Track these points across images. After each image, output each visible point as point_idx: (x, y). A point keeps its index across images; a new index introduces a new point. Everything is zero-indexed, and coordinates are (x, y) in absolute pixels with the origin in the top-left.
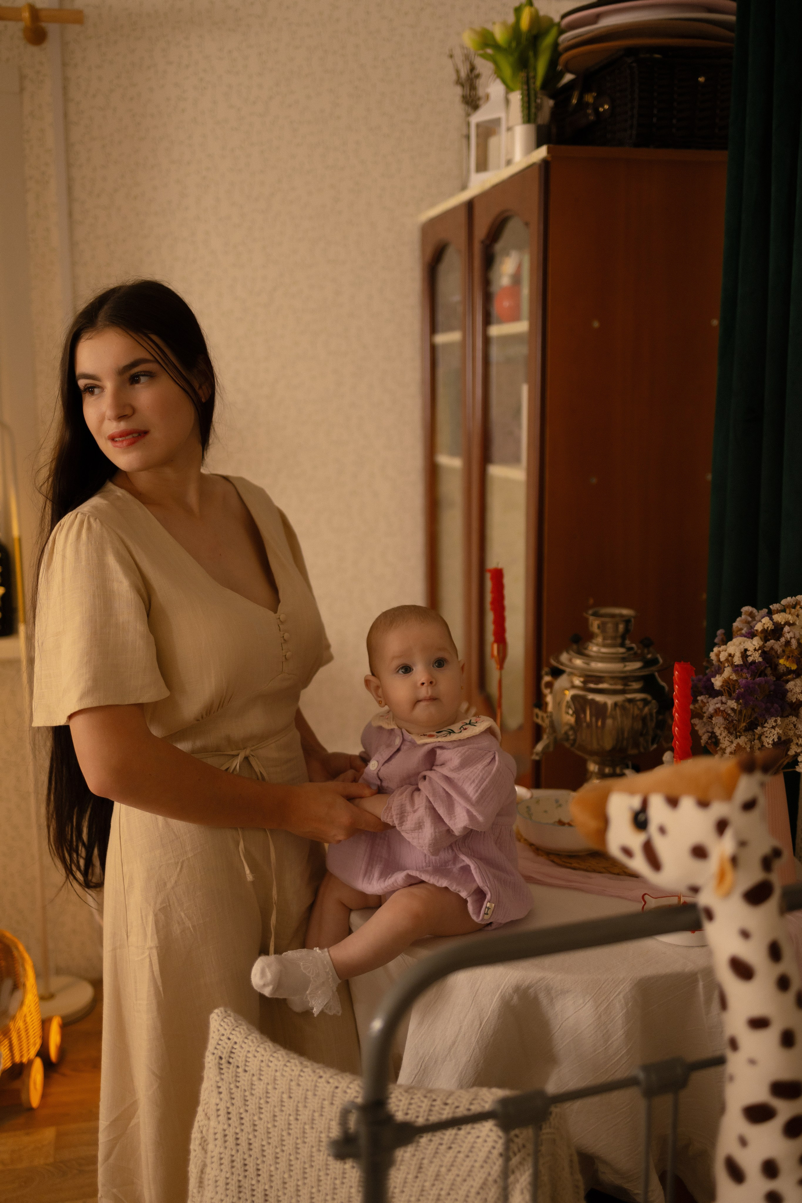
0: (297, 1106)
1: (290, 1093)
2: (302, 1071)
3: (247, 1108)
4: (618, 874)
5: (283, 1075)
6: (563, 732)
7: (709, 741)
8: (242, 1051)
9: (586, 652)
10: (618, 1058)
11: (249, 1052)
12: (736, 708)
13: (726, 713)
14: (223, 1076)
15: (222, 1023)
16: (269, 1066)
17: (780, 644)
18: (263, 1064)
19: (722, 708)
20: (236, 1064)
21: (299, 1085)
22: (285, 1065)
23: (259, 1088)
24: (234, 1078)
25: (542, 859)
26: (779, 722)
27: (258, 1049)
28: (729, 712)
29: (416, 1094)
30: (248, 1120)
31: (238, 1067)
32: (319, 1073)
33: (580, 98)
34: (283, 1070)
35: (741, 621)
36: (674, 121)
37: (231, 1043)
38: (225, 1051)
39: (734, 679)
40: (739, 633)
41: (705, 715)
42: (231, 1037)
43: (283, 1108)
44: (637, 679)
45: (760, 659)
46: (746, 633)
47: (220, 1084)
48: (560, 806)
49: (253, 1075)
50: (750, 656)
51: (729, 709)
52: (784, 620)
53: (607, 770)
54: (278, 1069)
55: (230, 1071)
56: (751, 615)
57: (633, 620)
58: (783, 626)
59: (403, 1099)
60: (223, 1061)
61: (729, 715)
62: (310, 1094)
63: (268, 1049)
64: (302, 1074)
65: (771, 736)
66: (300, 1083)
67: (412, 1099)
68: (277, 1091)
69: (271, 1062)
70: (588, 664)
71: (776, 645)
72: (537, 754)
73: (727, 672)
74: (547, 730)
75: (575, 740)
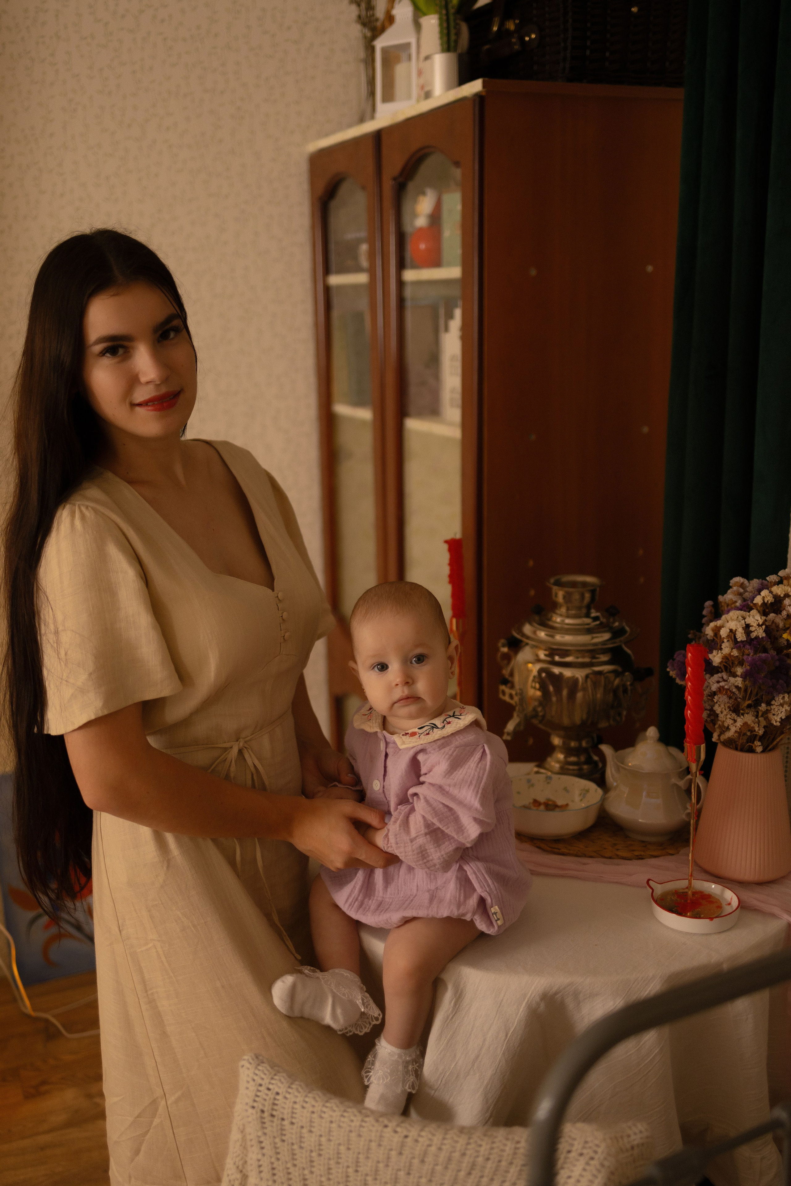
0: (358, 1158)
1: (348, 1144)
2: (363, 1121)
3: (295, 1162)
4: (610, 858)
5: (339, 1126)
6: (530, 708)
7: (709, 719)
8: (287, 1102)
9: (550, 623)
10: (651, 1057)
11: (295, 1103)
12: (740, 685)
13: (730, 691)
14: (265, 1131)
15: (257, 1072)
16: (321, 1117)
17: (782, 618)
18: (315, 1116)
19: (726, 687)
20: (281, 1116)
21: (360, 1136)
22: (342, 1116)
23: (310, 1141)
24: (279, 1132)
25: (527, 846)
26: (786, 699)
27: (307, 1099)
28: (734, 690)
29: (496, 1137)
30: (297, 1174)
31: (283, 1119)
32: (383, 1122)
33: (501, 25)
34: (340, 1121)
35: (732, 593)
36: (607, 54)
37: (272, 1094)
38: (266, 1104)
39: (735, 655)
40: (733, 606)
41: (705, 693)
42: (271, 1087)
43: (340, 1161)
44: (604, 651)
45: (764, 635)
46: (740, 605)
47: (262, 1139)
48: (532, 785)
49: (302, 1127)
50: (754, 632)
51: (733, 687)
52: (784, 593)
53: (573, 744)
54: (333, 1119)
55: (274, 1125)
56: (742, 585)
57: (598, 589)
58: (781, 599)
59: (484, 1143)
60: (266, 1115)
61: (734, 693)
62: (373, 1145)
63: (317, 1098)
64: (364, 1124)
65: (779, 714)
66: (361, 1134)
67: (493, 1143)
68: (332, 1143)
69: (324, 1112)
70: (552, 636)
71: (779, 619)
72: (508, 734)
73: (726, 648)
74: (517, 708)
75: (544, 716)
